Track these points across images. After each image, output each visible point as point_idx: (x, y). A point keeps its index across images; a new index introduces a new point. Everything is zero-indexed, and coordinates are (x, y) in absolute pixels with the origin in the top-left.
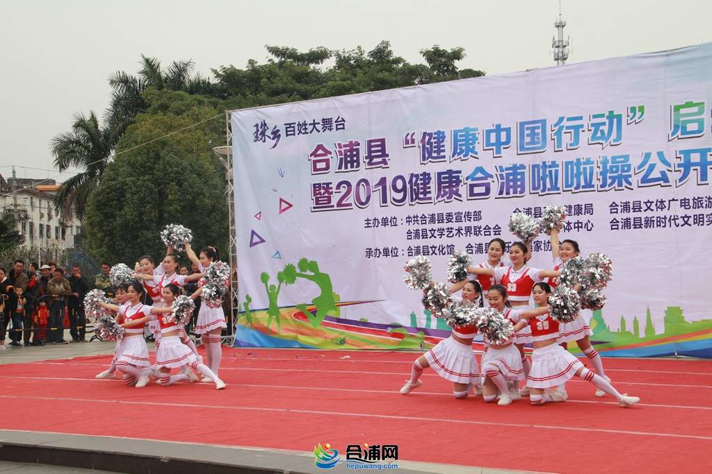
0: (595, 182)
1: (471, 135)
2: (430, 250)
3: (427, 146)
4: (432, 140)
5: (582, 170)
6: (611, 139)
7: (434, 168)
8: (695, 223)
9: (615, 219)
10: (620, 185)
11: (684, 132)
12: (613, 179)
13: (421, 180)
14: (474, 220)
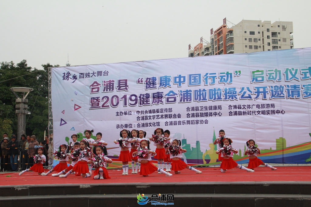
0: (222, 97)
1: (168, 78)
2: (148, 124)
3: (148, 83)
4: (151, 81)
5: (216, 93)
6: (228, 82)
7: (151, 92)
8: (262, 114)
9: (231, 111)
10: (232, 98)
11: (257, 80)
12: (230, 97)
13: (145, 96)
14: (169, 112)
